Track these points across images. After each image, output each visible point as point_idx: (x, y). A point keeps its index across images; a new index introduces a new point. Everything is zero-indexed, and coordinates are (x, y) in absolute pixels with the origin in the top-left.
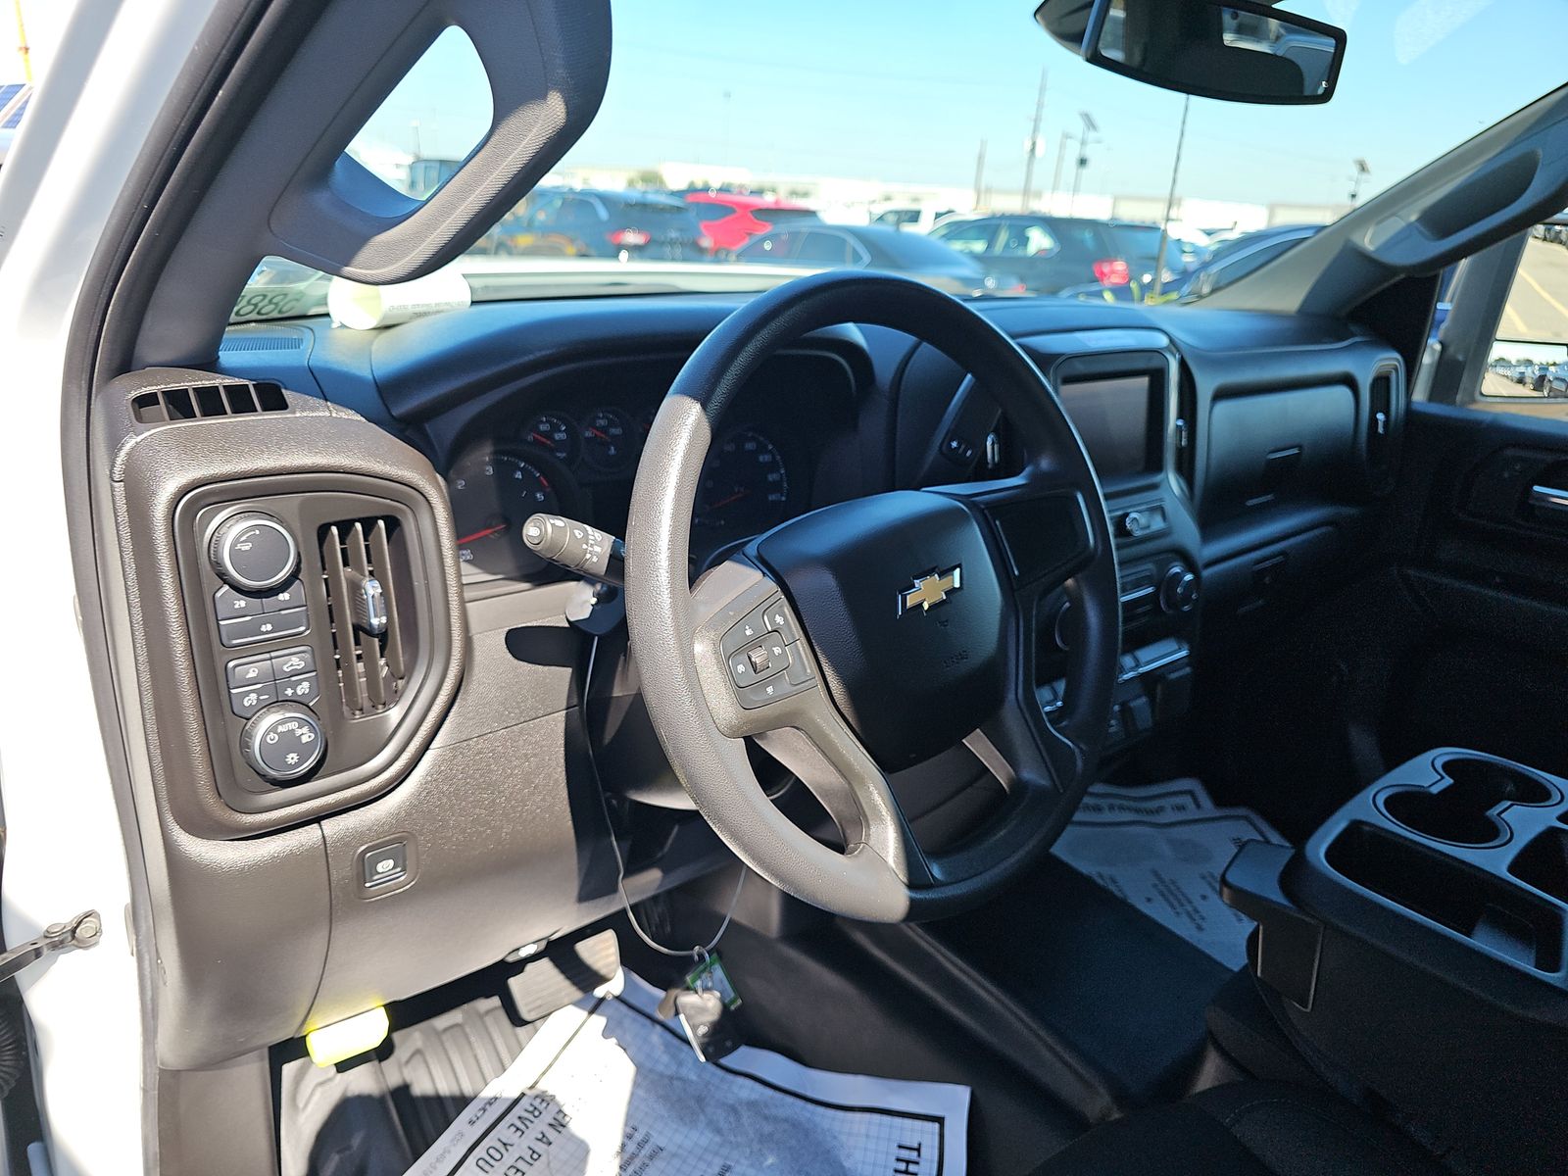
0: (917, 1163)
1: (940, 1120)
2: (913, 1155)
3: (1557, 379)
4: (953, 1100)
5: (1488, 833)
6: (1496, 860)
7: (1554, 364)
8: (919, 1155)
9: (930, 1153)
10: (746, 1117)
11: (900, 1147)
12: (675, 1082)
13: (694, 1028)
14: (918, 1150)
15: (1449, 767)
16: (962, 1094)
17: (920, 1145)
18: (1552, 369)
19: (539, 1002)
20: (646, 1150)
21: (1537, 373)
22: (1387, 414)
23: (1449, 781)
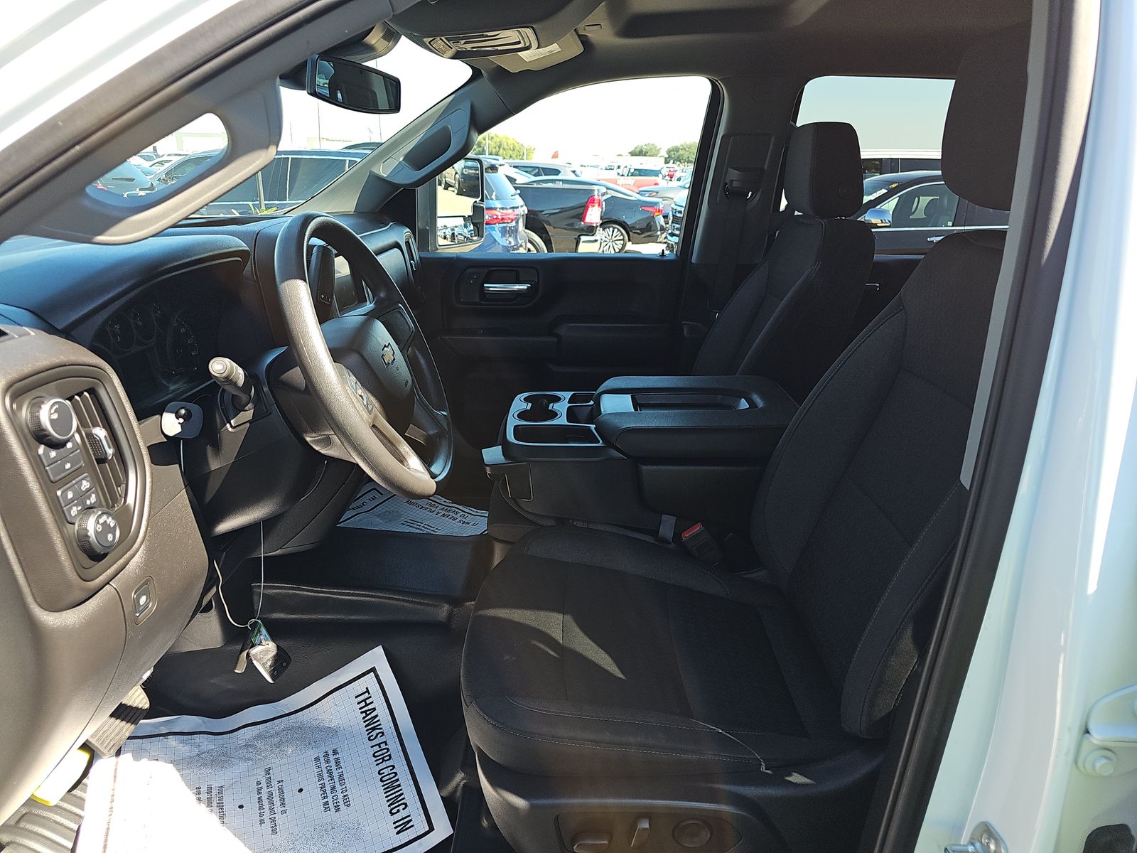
0: (370, 697)
1: (373, 670)
2: (366, 695)
3: (459, 234)
4: (376, 657)
5: (554, 415)
6: (562, 420)
7: (456, 227)
8: (369, 694)
9: (374, 689)
10: (258, 744)
11: (356, 697)
12: (203, 756)
13: (263, 665)
14: (367, 691)
15: (526, 400)
16: (379, 650)
17: (367, 688)
18: (456, 229)
19: (112, 743)
20: (214, 792)
21: (451, 232)
22: (414, 261)
23: (530, 404)
